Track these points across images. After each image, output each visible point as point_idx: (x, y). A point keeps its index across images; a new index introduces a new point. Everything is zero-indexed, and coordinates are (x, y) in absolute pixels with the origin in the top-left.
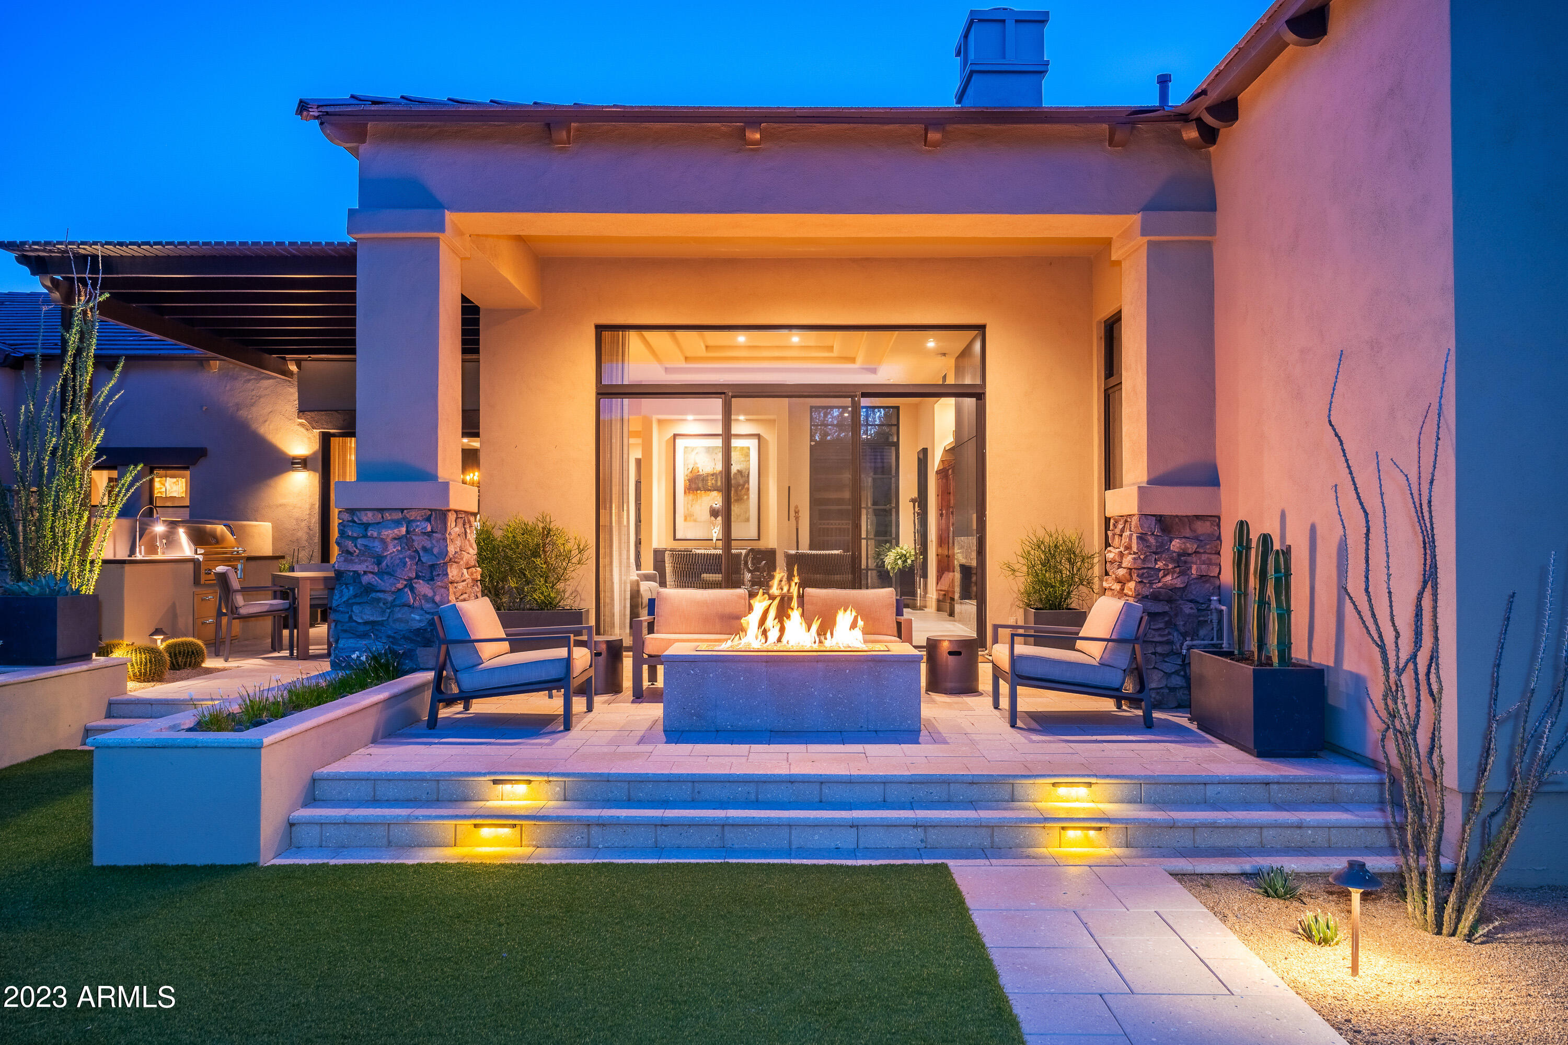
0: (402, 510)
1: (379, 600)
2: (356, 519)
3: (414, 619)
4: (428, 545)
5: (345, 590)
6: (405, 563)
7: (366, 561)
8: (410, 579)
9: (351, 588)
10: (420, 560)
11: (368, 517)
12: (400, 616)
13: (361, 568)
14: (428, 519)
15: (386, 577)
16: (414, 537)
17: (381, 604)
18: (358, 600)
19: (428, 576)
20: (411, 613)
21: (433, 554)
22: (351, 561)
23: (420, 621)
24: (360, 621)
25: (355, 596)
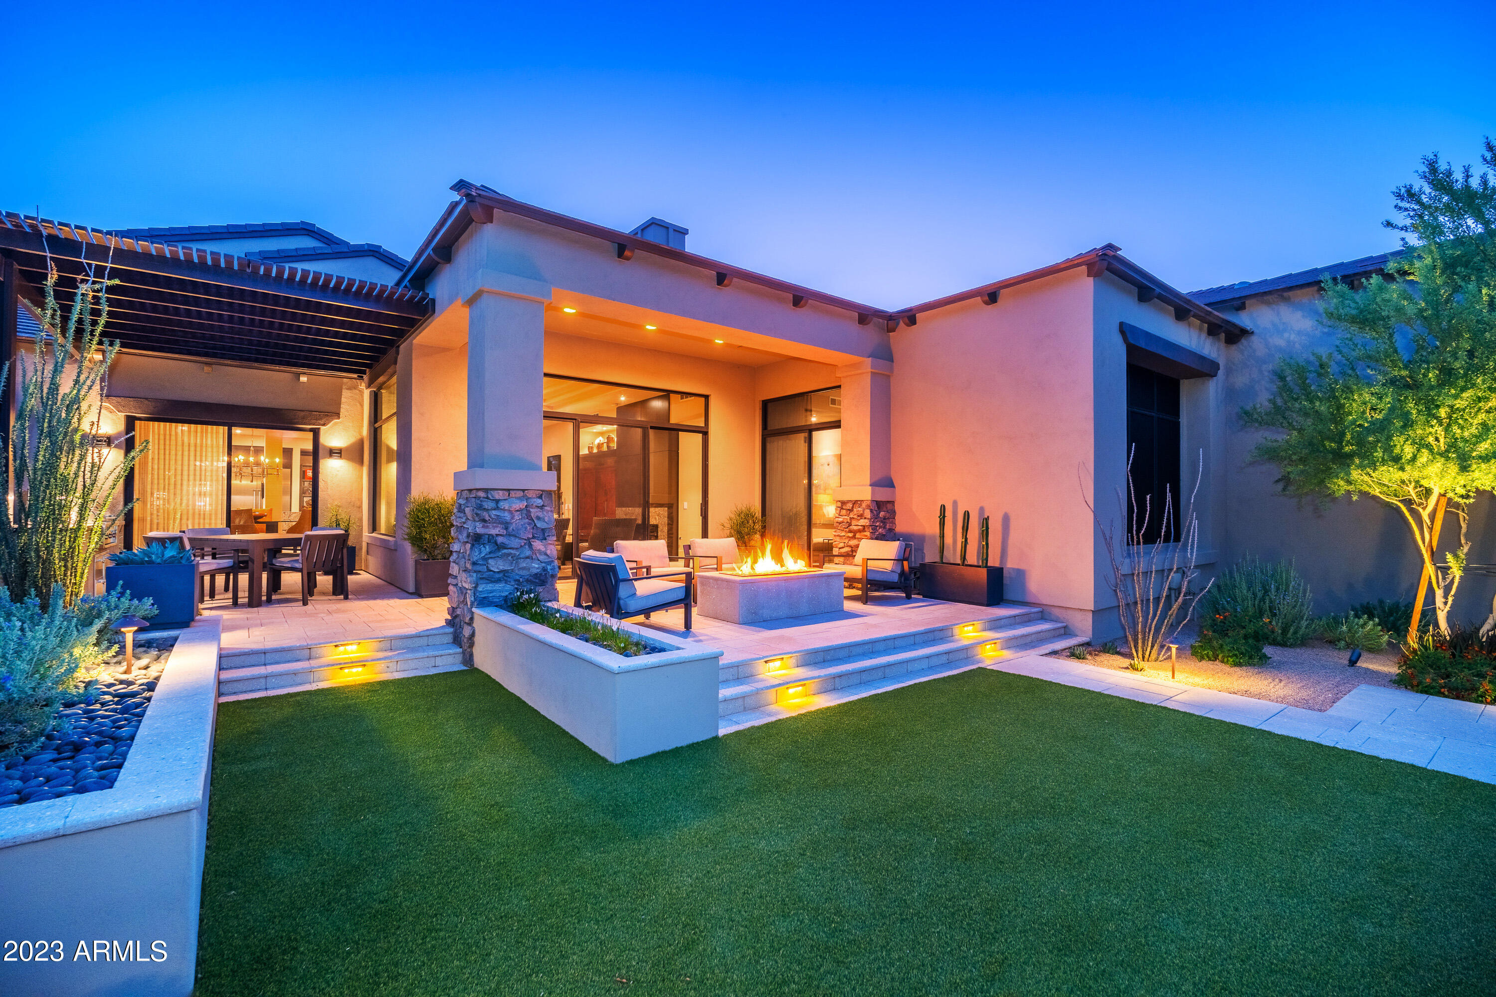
0: (523, 490)
1: (509, 554)
2: (490, 496)
3: (534, 567)
4: (540, 514)
5: (483, 549)
6: (526, 528)
7: (497, 527)
8: (529, 539)
9: (487, 547)
10: (535, 525)
11: (498, 495)
12: (525, 565)
13: (494, 532)
14: (540, 497)
15: (513, 538)
16: (531, 510)
17: (510, 558)
18: (492, 555)
19: (541, 537)
20: (532, 563)
21: (544, 521)
22: (487, 527)
23: (538, 568)
24: (497, 570)
25: (490, 553)
